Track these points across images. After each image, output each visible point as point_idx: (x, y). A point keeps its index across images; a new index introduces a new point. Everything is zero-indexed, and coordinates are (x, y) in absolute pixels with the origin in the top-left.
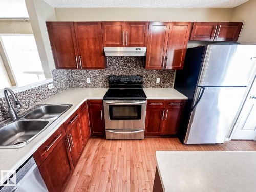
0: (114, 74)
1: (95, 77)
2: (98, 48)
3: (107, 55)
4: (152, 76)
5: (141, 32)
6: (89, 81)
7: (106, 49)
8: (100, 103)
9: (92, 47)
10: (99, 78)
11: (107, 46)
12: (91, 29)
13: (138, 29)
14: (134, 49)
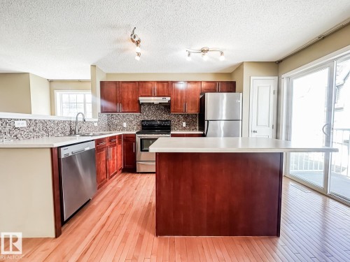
0: (146, 118)
1: (131, 121)
2: (134, 97)
3: (141, 102)
4: (179, 121)
5: (165, 87)
6: (125, 125)
7: (140, 98)
8: (133, 137)
9: (130, 97)
10: (134, 123)
11: (141, 96)
12: (130, 86)
13: (163, 86)
14: (161, 98)
